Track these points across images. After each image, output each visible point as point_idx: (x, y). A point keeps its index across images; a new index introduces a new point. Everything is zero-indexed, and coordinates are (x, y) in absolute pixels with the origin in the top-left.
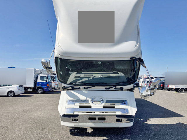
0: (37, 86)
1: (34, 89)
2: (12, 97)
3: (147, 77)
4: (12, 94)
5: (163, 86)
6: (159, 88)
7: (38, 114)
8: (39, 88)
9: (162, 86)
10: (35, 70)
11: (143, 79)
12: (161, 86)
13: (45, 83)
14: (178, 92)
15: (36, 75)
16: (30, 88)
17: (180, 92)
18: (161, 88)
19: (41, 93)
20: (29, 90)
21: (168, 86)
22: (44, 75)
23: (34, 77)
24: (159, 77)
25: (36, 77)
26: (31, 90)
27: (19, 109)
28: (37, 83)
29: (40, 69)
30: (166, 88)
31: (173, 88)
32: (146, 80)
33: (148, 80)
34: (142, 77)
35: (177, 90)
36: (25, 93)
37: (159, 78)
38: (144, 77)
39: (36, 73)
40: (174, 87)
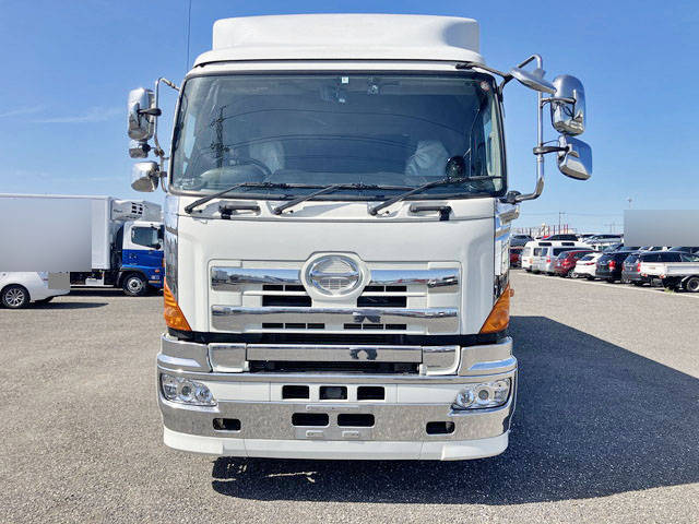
0: (123, 267)
1: (110, 276)
2: (17, 308)
3: (552, 234)
4: (18, 299)
5: (619, 267)
6: (603, 274)
7: (98, 383)
8: (129, 274)
9: (611, 268)
10: (112, 202)
11: (540, 241)
12: (607, 267)
13: (154, 253)
14: (677, 291)
15: (117, 222)
16: (97, 274)
17: (685, 291)
18: (608, 274)
19: (139, 294)
20: (90, 282)
21: (636, 269)
22: (147, 224)
23: (111, 232)
24: (598, 234)
25: (115, 231)
26: (100, 283)
27: (25, 362)
28: (121, 254)
29: (134, 201)
30: (629, 277)
31: (657, 277)
32: (550, 244)
33: (558, 244)
34: (535, 234)
35: (672, 283)
36: (72, 293)
37: (599, 237)
38: (542, 234)
39: (116, 215)
40: (660, 269)
